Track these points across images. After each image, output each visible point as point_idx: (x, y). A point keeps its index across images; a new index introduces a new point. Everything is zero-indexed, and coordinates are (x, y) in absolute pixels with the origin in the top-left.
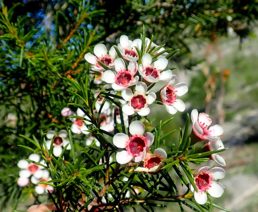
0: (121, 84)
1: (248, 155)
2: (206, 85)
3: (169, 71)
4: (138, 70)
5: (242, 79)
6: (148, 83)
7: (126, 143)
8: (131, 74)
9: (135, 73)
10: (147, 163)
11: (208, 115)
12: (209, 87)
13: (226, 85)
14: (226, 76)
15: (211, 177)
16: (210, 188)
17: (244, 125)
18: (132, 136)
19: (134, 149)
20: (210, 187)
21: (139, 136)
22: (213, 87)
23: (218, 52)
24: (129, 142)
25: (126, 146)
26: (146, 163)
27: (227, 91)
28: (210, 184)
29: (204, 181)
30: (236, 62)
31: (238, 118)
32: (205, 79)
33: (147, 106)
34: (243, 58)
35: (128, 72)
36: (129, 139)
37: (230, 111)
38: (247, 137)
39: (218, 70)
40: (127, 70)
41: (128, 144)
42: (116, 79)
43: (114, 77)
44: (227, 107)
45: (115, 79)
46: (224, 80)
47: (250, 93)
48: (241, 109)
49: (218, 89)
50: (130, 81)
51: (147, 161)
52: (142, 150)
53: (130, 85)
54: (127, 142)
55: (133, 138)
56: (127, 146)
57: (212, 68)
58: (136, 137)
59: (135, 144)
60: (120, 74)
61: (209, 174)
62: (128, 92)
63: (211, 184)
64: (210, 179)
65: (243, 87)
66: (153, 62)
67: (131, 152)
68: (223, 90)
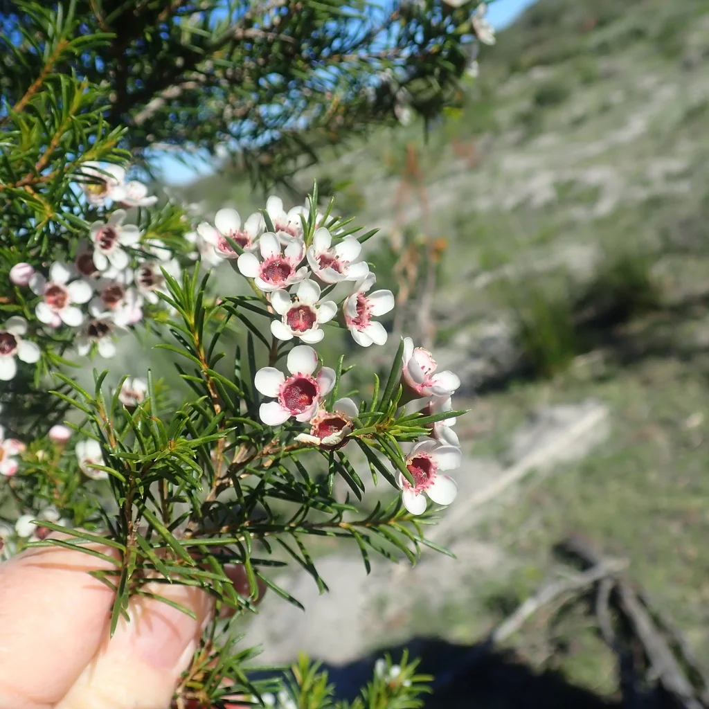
0: (271, 280)
1: (482, 418)
2: (397, 268)
3: (363, 264)
4: (306, 256)
5: (471, 260)
6: (323, 284)
7: (278, 387)
8: (291, 265)
9: (300, 262)
10: (317, 427)
11: (429, 354)
12: (405, 273)
13: (438, 272)
14: (439, 252)
15: (434, 465)
16: (432, 485)
17: (474, 355)
18: (291, 375)
19: (292, 402)
20: (433, 483)
21: (304, 377)
22: (413, 272)
23: (423, 201)
24: (284, 386)
25: (278, 393)
26: (315, 427)
27: (440, 283)
28: (432, 479)
29: (421, 470)
30: (460, 223)
31: (463, 339)
32: (394, 257)
33: (318, 326)
34: (473, 215)
35: (285, 261)
36: (284, 380)
37: (446, 325)
38: (480, 380)
39: (421, 238)
40: (283, 256)
41: (282, 391)
42: (262, 272)
43: (259, 268)
44: (439, 316)
45: (259, 271)
46: (433, 260)
47: (488, 287)
48: (468, 321)
49: (422, 277)
50: (289, 277)
51: (318, 423)
52: (310, 402)
53: (288, 282)
54: (280, 386)
55: (293, 379)
56: (280, 395)
57: (408, 235)
58: (300, 377)
59: (295, 392)
60: (269, 262)
61: (431, 460)
62: (283, 296)
63: (434, 479)
64: (432, 470)
65: (473, 275)
66: (333, 246)
67: (287, 405)
68: (431, 280)
